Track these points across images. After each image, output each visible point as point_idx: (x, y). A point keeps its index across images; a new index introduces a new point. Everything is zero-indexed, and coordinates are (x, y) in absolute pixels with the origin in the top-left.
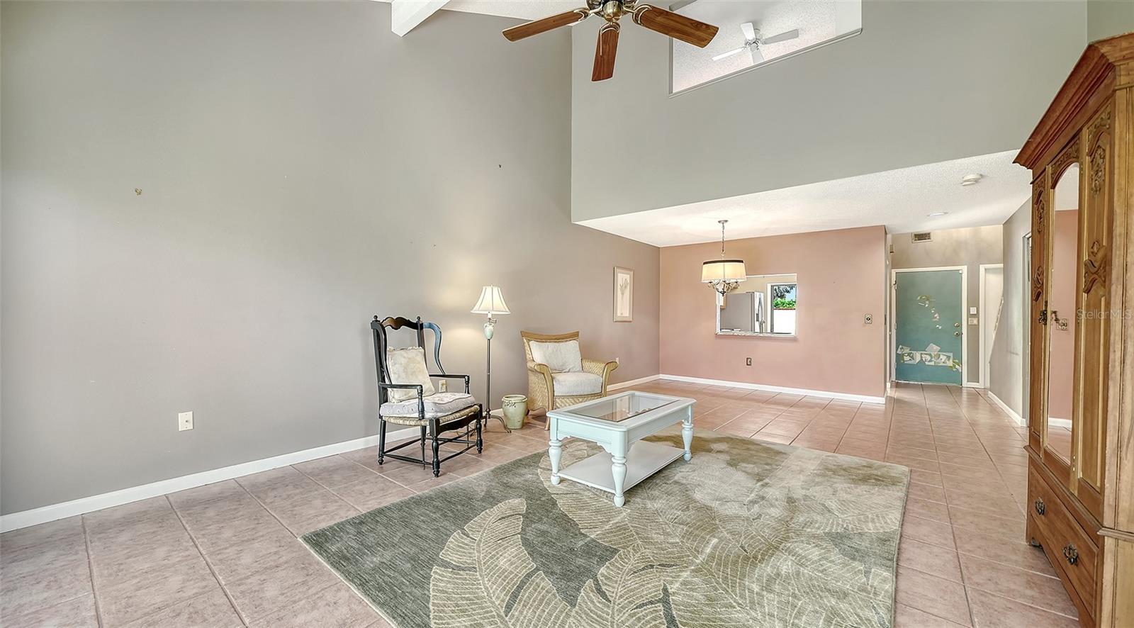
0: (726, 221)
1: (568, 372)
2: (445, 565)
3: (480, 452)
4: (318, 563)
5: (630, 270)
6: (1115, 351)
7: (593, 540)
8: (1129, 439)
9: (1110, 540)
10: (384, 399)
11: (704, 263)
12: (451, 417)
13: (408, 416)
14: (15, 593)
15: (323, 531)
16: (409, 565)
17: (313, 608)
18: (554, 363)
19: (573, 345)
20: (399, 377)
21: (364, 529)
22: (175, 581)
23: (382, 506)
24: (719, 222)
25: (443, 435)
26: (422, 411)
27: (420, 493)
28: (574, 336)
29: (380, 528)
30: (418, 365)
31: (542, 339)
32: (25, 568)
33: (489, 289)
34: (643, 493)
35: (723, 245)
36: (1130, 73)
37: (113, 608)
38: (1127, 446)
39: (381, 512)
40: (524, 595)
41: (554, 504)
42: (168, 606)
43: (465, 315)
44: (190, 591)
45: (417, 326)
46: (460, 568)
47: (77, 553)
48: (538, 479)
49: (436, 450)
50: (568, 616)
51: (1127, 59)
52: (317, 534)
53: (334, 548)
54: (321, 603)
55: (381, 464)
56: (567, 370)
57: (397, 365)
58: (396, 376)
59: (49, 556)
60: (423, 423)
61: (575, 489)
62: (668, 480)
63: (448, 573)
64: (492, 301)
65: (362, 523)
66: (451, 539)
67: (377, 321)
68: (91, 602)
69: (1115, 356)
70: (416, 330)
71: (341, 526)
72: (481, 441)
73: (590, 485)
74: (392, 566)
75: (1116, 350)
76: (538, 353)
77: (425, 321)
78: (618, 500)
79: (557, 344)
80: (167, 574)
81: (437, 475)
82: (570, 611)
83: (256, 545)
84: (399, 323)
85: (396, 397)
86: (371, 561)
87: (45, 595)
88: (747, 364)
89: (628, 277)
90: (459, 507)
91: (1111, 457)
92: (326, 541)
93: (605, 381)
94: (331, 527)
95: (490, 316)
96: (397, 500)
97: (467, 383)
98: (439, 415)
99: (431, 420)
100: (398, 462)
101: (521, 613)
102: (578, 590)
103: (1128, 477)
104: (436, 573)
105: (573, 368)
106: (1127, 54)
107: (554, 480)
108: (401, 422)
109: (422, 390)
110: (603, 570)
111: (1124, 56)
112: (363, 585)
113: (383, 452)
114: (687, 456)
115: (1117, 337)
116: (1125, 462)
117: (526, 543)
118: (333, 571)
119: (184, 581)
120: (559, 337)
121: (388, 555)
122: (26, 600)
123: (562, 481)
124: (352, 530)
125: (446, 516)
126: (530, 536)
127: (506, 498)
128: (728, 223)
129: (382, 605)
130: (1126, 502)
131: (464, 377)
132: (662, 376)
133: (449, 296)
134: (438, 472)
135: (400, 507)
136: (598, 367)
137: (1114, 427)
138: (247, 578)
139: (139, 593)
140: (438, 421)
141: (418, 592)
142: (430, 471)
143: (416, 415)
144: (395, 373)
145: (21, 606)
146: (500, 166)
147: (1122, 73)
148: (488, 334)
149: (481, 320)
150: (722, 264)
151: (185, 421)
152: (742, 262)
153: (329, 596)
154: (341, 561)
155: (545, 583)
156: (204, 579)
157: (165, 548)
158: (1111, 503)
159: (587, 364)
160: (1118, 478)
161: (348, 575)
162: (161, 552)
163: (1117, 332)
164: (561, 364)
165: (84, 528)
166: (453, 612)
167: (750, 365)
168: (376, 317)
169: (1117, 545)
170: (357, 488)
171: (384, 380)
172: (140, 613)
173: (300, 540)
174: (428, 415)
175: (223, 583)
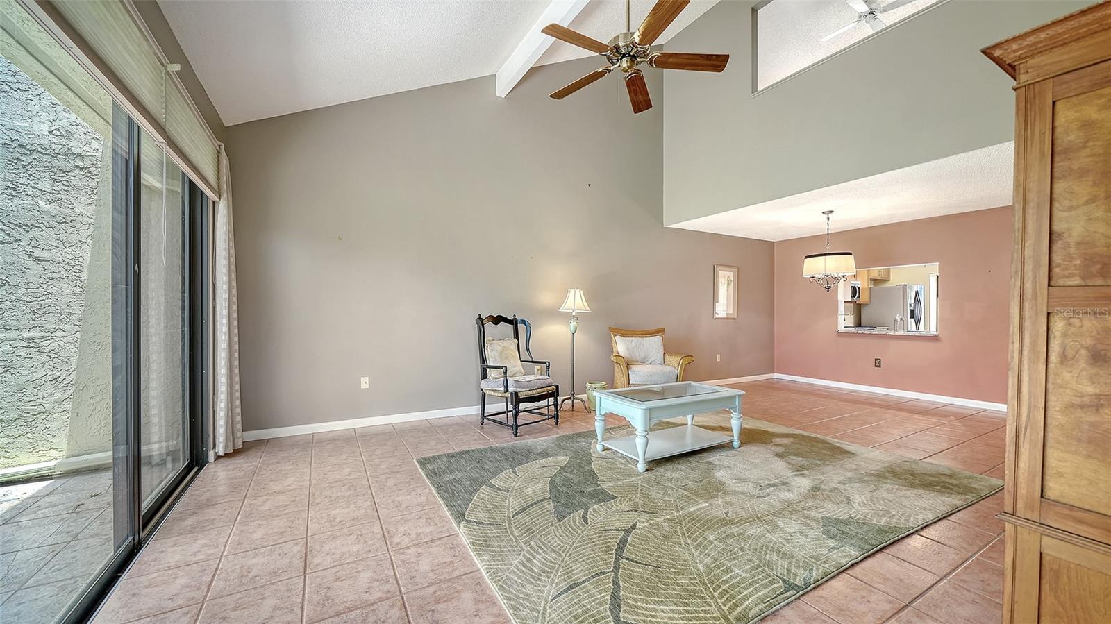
0: (831, 212)
1: (650, 364)
2: (491, 486)
3: (557, 424)
4: (420, 474)
5: (735, 267)
6: (1013, 343)
7: (603, 489)
8: (1026, 428)
9: (1010, 526)
10: (484, 376)
11: (806, 257)
12: (529, 393)
13: (498, 389)
14: (280, 465)
15: (429, 458)
16: (469, 483)
17: (408, 494)
18: (638, 355)
19: (656, 341)
20: (495, 360)
21: (453, 460)
22: (347, 470)
23: (469, 449)
24: (823, 213)
25: (523, 406)
26: (506, 386)
27: (497, 445)
28: (660, 332)
29: (463, 461)
30: (511, 352)
31: (628, 333)
32: (285, 454)
33: (572, 291)
34: (669, 466)
35: (828, 237)
36: (1029, 71)
37: (317, 478)
38: (1025, 434)
39: (467, 452)
40: (531, 510)
41: (590, 463)
42: (340, 481)
43: (554, 314)
44: (352, 477)
45: (514, 322)
46: (499, 489)
47: (307, 451)
48: (588, 446)
49: (516, 416)
50: (552, 525)
51: (1024, 58)
52: (424, 459)
53: (431, 467)
54: (413, 493)
55: (482, 424)
56: (649, 362)
57: (494, 352)
58: (493, 359)
59: (295, 451)
60: (506, 395)
61: (613, 456)
62: (703, 459)
63: (490, 491)
64: (576, 301)
65: (453, 456)
66: (503, 473)
67: (480, 318)
68: (308, 473)
69: (1013, 346)
70: (512, 326)
71: (440, 457)
72: (558, 416)
73: (625, 454)
74: (458, 482)
75: (1015, 341)
76: (622, 346)
77: (519, 318)
78: (641, 467)
79: (641, 339)
80: (344, 467)
81: (516, 435)
82: (556, 523)
83: (391, 460)
84: (497, 320)
85: (492, 375)
86: (447, 477)
87: (291, 467)
88: (876, 366)
89: (731, 274)
90: (519, 456)
91: (1010, 444)
92: (428, 463)
93: (680, 374)
94: (434, 457)
95: (574, 314)
96: (479, 447)
97: (548, 367)
98: (519, 390)
99: (511, 393)
100: (494, 425)
101: (523, 518)
102: (569, 514)
103: (1025, 464)
104: (483, 489)
105: (654, 361)
106: (1022, 54)
107: (599, 448)
108: (493, 393)
109: (506, 371)
110: (596, 507)
111: (1019, 57)
112: (438, 488)
113: (483, 416)
114: (736, 444)
115: (1016, 329)
116: (1022, 450)
117: (552, 483)
118: (426, 478)
119: (351, 471)
120: (644, 333)
121: (459, 475)
122: (283, 468)
123: (605, 449)
124: (445, 459)
125: (507, 460)
126: (558, 480)
127: (557, 455)
128: (833, 213)
129: (443, 499)
130: (1024, 490)
131: (545, 363)
132: (776, 375)
133: (546, 298)
134: (517, 433)
135: (480, 451)
136: (674, 360)
137: (1013, 415)
138: (381, 475)
139: (330, 473)
140: (516, 394)
141: (467, 497)
142: (511, 432)
143: (502, 389)
144: (492, 358)
145: (281, 470)
146: (589, 185)
147: (1022, 72)
148: (572, 329)
149: (567, 317)
150: (824, 257)
151: (364, 383)
152: (850, 254)
153: (419, 491)
154: (433, 475)
155: (550, 506)
156: (360, 472)
157: (347, 455)
158: (1010, 490)
159: (668, 358)
160: (1016, 465)
161: (432, 482)
162: (344, 456)
163: (1015, 325)
164: (643, 356)
165: (313, 440)
166: (482, 509)
167: (879, 366)
168: (480, 315)
169: (1016, 531)
170: (461, 437)
171: (484, 363)
172: (328, 482)
173: (415, 461)
174: (511, 390)
175: (369, 475)
